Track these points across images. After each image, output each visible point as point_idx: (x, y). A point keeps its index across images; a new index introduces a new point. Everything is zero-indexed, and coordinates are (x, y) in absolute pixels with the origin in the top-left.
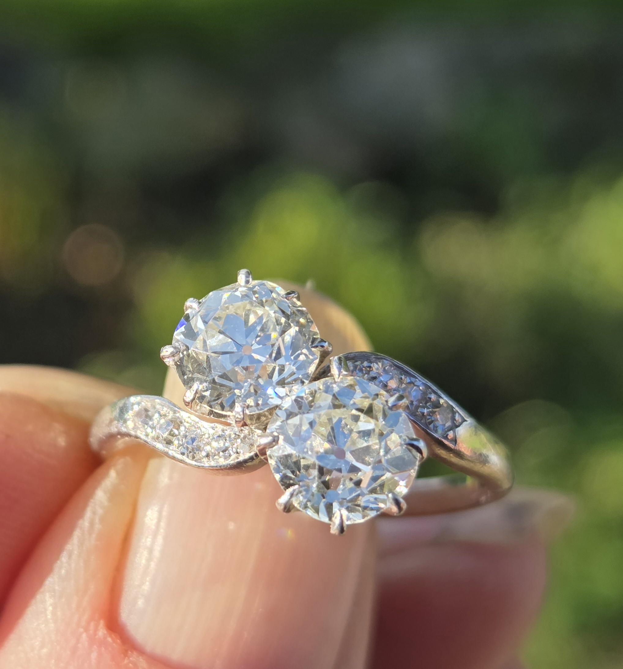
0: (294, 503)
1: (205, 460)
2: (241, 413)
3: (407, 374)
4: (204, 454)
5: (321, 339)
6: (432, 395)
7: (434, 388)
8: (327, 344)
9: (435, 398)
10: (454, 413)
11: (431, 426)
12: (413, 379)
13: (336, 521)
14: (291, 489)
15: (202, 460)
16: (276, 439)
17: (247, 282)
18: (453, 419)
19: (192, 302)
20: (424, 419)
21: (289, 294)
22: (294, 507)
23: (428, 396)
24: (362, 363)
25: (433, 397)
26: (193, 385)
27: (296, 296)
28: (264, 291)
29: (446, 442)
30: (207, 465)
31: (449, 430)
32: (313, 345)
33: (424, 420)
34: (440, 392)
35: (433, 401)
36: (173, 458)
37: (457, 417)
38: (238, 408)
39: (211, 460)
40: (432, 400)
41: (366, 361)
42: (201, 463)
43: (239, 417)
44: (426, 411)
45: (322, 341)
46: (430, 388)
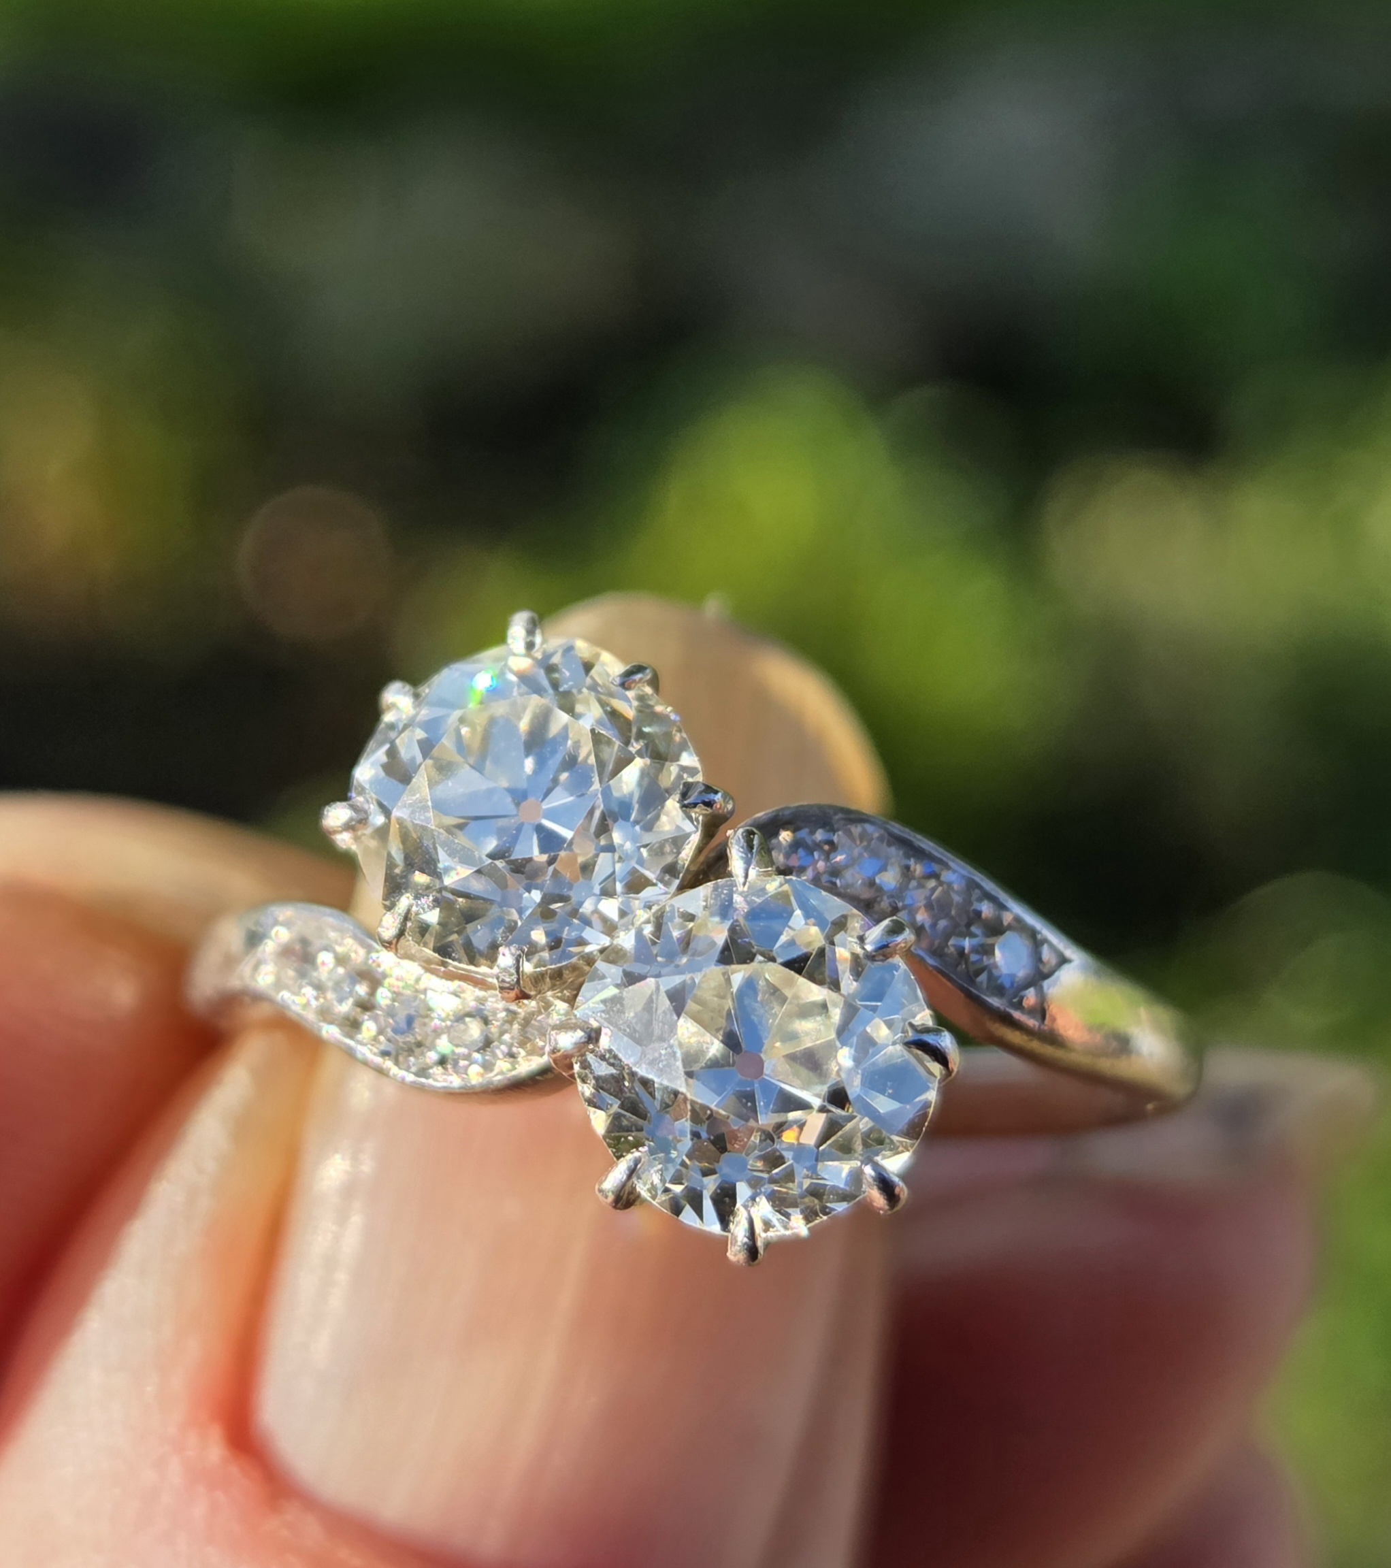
0: (638, 1189)
1: (438, 1070)
2: (513, 971)
3: (920, 854)
4: (432, 1056)
5: (703, 784)
6: (984, 904)
7: (989, 885)
8: (719, 795)
9: (992, 910)
10: (1036, 942)
11: (983, 978)
12: (936, 867)
13: (739, 1230)
14: (629, 1158)
15: (431, 1071)
16: (593, 1035)
17: (530, 646)
18: (1037, 958)
19: (398, 692)
20: (963, 963)
21: (629, 674)
22: (639, 1196)
23: (972, 908)
24: (813, 832)
25: (986, 909)
26: (398, 900)
27: (649, 677)
28: (568, 670)
29: (1017, 1015)
30: (440, 1083)
31: (1027, 986)
32: (686, 802)
33: (964, 966)
34: (1003, 896)
35: (986, 919)
36: (365, 1063)
37: (1046, 954)
38: (506, 958)
39: (450, 1071)
40: (984, 916)
41: (820, 828)
42: (427, 1078)
43: (508, 980)
44: (967, 943)
45: (709, 789)
46: (978, 886)
